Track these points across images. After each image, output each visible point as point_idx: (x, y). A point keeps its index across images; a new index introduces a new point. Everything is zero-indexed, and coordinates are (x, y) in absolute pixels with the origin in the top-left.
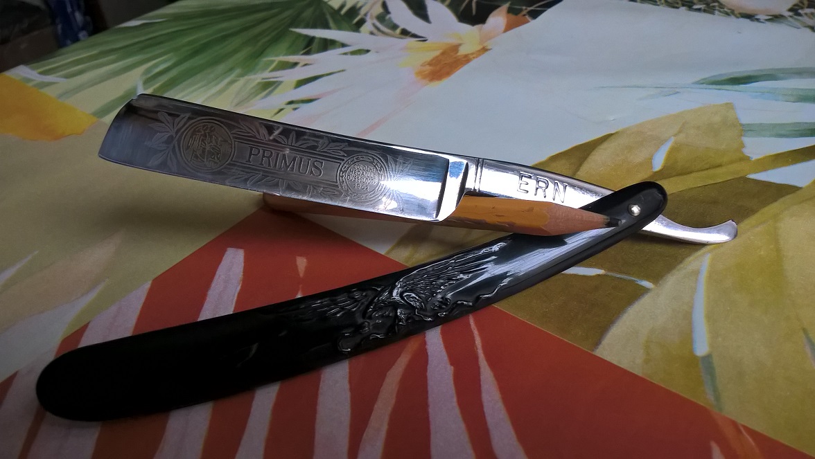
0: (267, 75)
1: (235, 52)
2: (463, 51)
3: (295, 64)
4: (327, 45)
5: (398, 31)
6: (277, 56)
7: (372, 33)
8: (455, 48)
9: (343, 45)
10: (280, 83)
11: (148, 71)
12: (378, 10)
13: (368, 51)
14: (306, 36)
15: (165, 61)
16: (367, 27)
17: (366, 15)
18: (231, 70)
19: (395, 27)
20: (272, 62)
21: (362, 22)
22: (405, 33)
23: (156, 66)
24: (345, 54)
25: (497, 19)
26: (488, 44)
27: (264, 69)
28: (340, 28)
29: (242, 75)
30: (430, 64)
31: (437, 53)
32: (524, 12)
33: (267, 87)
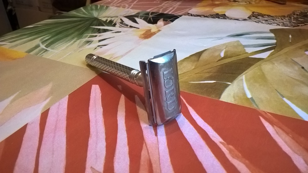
0: (87, 39)
1: (72, 33)
2: (152, 31)
3: (96, 36)
4: (105, 31)
5: (129, 26)
6: (89, 34)
7: (120, 27)
8: (150, 30)
9: (111, 31)
10: (93, 41)
11: (41, 40)
12: (120, 21)
13: (121, 32)
14: (97, 28)
15: (47, 37)
16: (118, 25)
17: (116, 22)
18: (73, 38)
19: (127, 25)
20: (87, 36)
21: (116, 24)
22: (131, 27)
23: (45, 38)
24: (113, 33)
25: (160, 22)
26: (160, 29)
28: (108, 26)
29: (78, 39)
30: (143, 35)
31: (145, 32)
32: (169, 21)
33: (89, 42)
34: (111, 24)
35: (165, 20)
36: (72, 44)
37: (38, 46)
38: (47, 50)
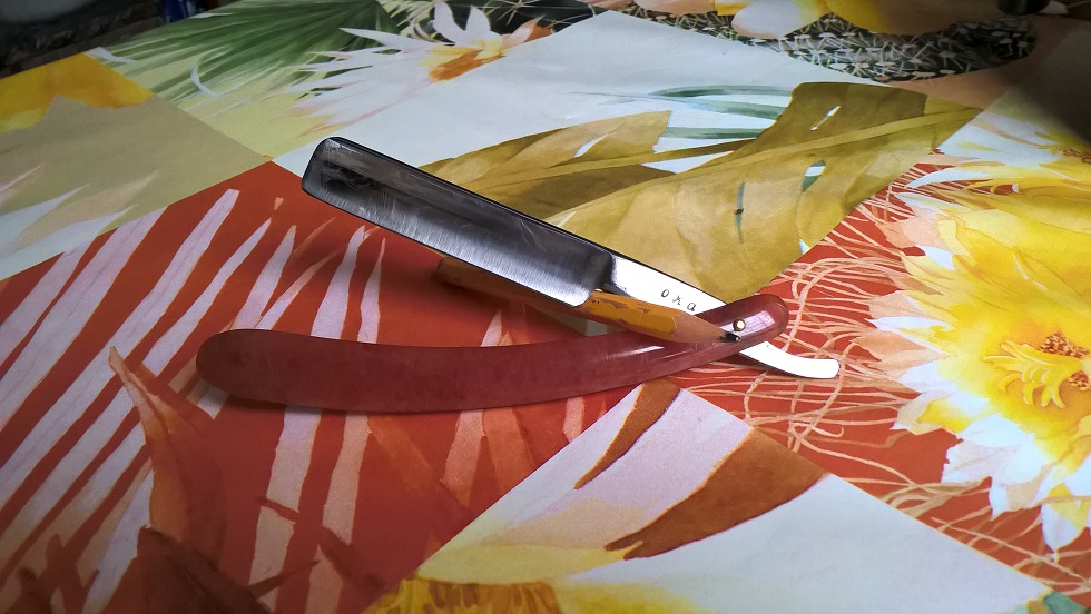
0: (304, 66)
1: (285, 45)
2: (480, 56)
3: (332, 58)
4: (367, 43)
5: (434, 35)
6: (319, 51)
7: (409, 36)
8: (475, 53)
9: (380, 45)
10: (314, 73)
11: (205, 58)
12: (426, 15)
13: (398, 51)
14: (352, 35)
15: (221, 51)
16: (409, 30)
17: (412, 19)
18: (276, 60)
19: (433, 31)
20: (313, 55)
21: (406, 25)
22: (439, 37)
23: (213, 54)
24: (378, 52)
25: (524, 31)
26: (504, 52)
27: (304, 61)
28: (383, 30)
29: (283, 66)
30: (446, 65)
31: (458, 56)
32: (552, 25)
33: (302, 75)
34: (396, 22)
35: (541, 24)
36: (264, 76)
37: (187, 75)
38: (197, 89)
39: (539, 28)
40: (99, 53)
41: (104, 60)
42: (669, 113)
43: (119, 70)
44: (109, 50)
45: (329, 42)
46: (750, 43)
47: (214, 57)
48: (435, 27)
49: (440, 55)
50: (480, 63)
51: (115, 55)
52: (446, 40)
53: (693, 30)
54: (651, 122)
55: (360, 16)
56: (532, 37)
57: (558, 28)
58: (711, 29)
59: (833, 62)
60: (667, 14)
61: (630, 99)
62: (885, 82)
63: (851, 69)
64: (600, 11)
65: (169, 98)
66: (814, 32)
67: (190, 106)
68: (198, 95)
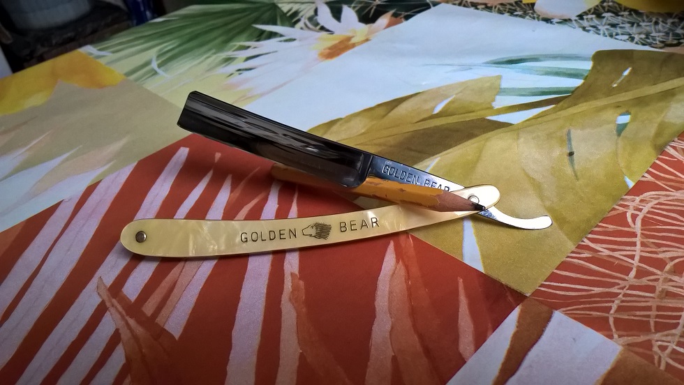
0: (229, 54)
1: (215, 38)
2: (353, 41)
3: (249, 47)
4: (272, 35)
5: (318, 27)
6: (239, 41)
7: (302, 28)
8: (349, 39)
9: (281, 36)
10: (237, 58)
11: (160, 50)
12: (312, 13)
13: (295, 40)
14: (261, 30)
15: (169, 45)
16: (301, 24)
17: (302, 17)
18: (210, 50)
19: (318, 24)
20: (235, 45)
21: (298, 21)
22: (323, 28)
23: (166, 47)
24: (281, 41)
25: (383, 20)
26: (370, 37)
27: (229, 50)
28: (283, 25)
29: (215, 53)
30: (330, 48)
31: (337, 42)
32: (402, 16)
33: (229, 60)
34: (291, 19)
35: (395, 15)
36: (202, 62)
37: (148, 63)
38: (156, 73)
39: (394, 19)
40: (89, 49)
41: (91, 54)
42: (499, 77)
43: (102, 61)
44: (95, 47)
45: (245, 35)
46: (551, 23)
47: (166, 49)
48: (319, 21)
49: (325, 41)
50: (354, 46)
51: (100, 50)
52: (328, 31)
53: (507, 15)
54: (488, 84)
55: (267, 15)
56: (389, 25)
57: (407, 18)
58: (519, 13)
59: (617, 34)
60: (485, 4)
61: (469, 67)
62: (661, 48)
63: (632, 39)
64: (435, 4)
65: (137, 80)
66: (597, 12)
67: (152, 85)
68: (157, 77)
